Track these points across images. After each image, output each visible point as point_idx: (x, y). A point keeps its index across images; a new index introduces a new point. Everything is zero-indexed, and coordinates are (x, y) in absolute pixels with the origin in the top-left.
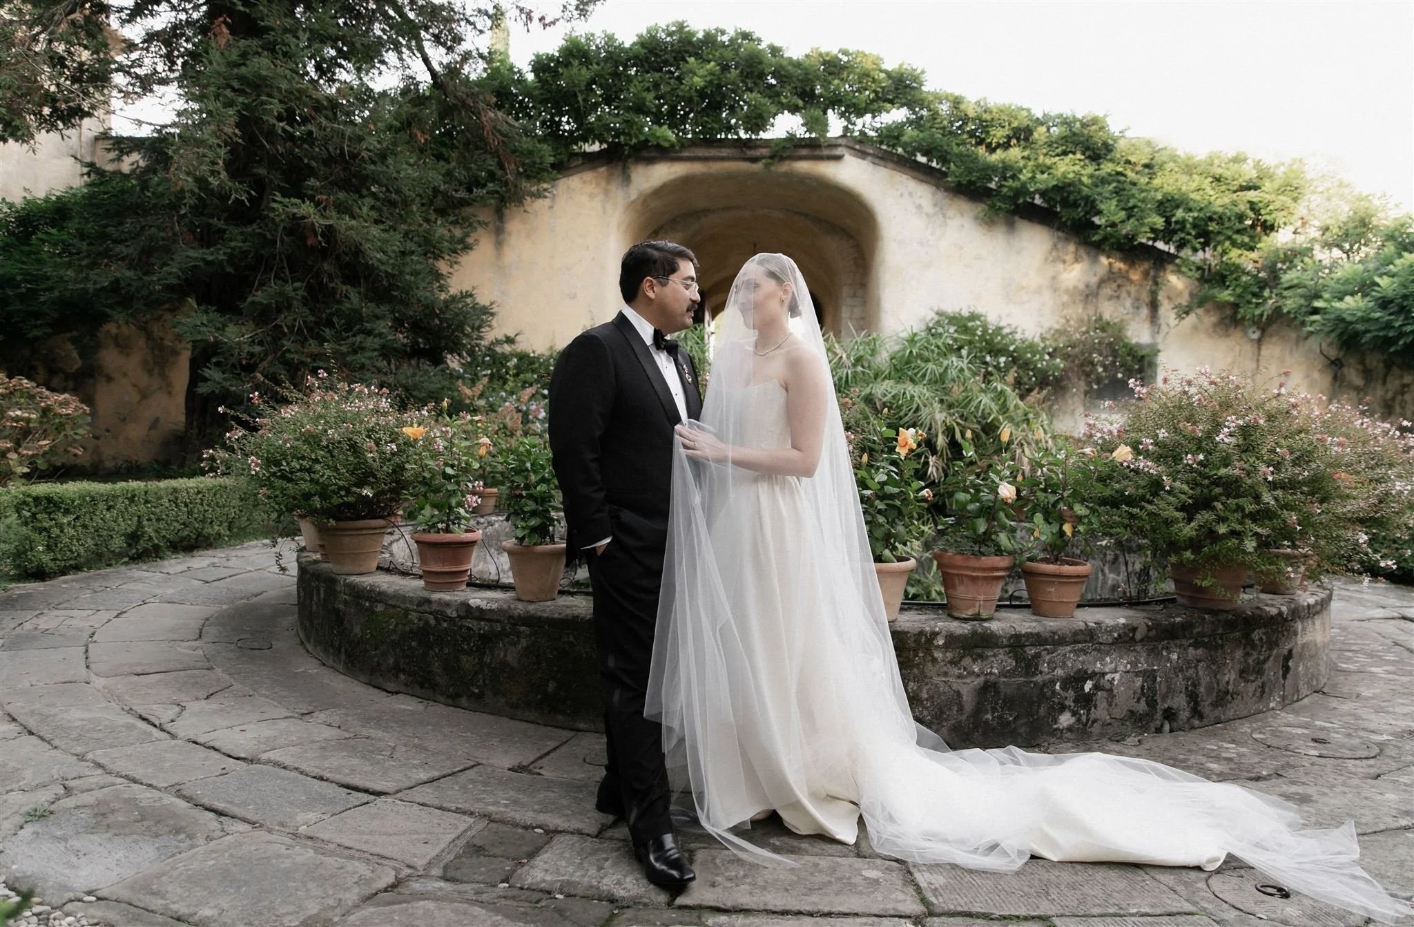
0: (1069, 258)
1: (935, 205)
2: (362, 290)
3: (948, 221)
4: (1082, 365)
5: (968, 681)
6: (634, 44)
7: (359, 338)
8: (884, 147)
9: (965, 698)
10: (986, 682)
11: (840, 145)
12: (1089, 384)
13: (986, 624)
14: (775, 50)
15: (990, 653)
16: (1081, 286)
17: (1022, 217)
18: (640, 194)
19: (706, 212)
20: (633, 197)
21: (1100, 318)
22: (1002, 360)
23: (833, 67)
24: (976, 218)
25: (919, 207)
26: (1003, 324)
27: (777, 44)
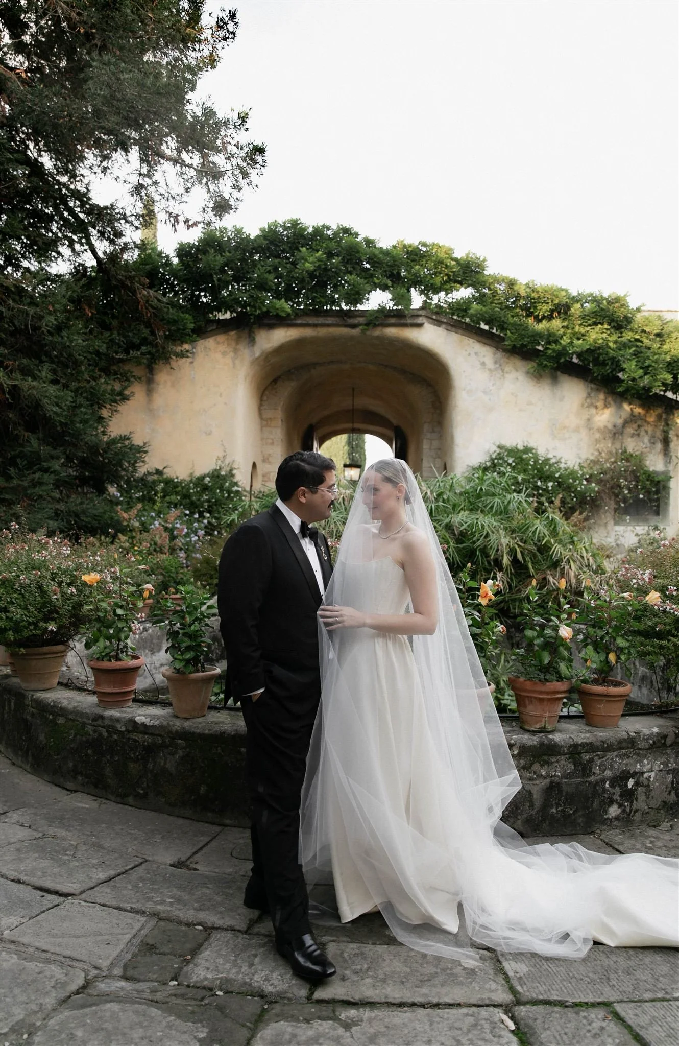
0: (600, 404)
1: (496, 362)
2: (41, 435)
3: (507, 375)
4: (612, 488)
5: (537, 782)
6: (258, 236)
7: (37, 475)
8: (455, 317)
9: (535, 796)
10: (551, 783)
11: (421, 316)
12: (617, 503)
13: (550, 736)
14: (369, 242)
15: (554, 760)
16: (610, 426)
17: (562, 372)
18: (263, 353)
19: (314, 365)
20: (257, 354)
21: (625, 451)
22: (550, 484)
23: (415, 255)
24: (528, 373)
25: (483, 364)
26: (550, 456)
27: (371, 237)
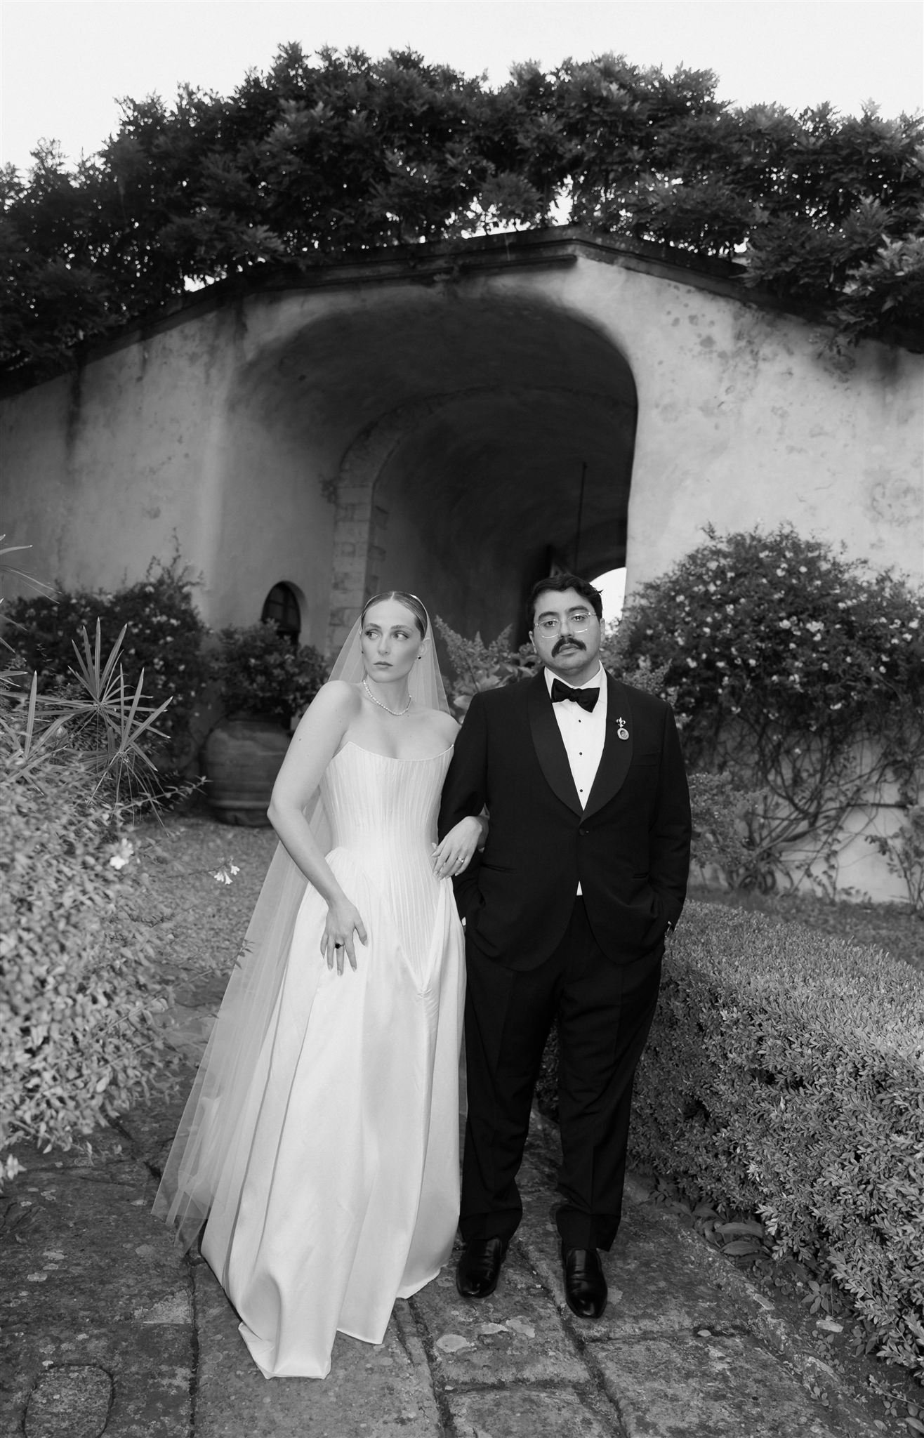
8: (648, 237)
11: (569, 241)
17: (912, 351)
18: (262, 350)
20: (250, 355)
25: (708, 342)
